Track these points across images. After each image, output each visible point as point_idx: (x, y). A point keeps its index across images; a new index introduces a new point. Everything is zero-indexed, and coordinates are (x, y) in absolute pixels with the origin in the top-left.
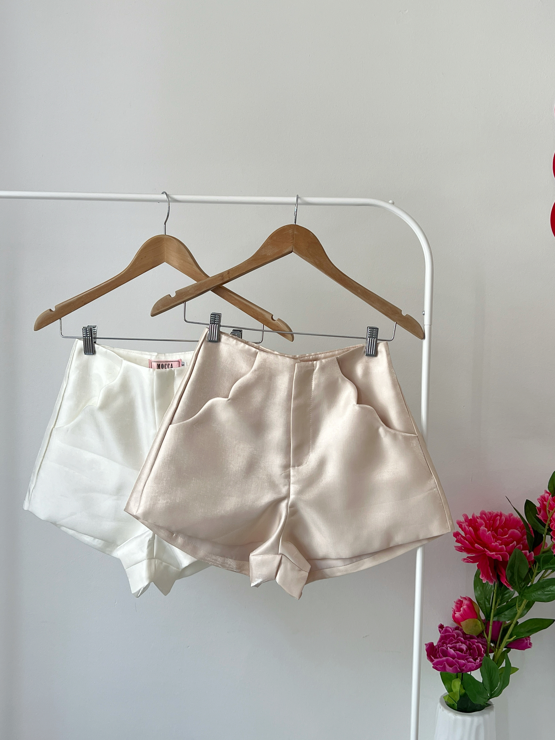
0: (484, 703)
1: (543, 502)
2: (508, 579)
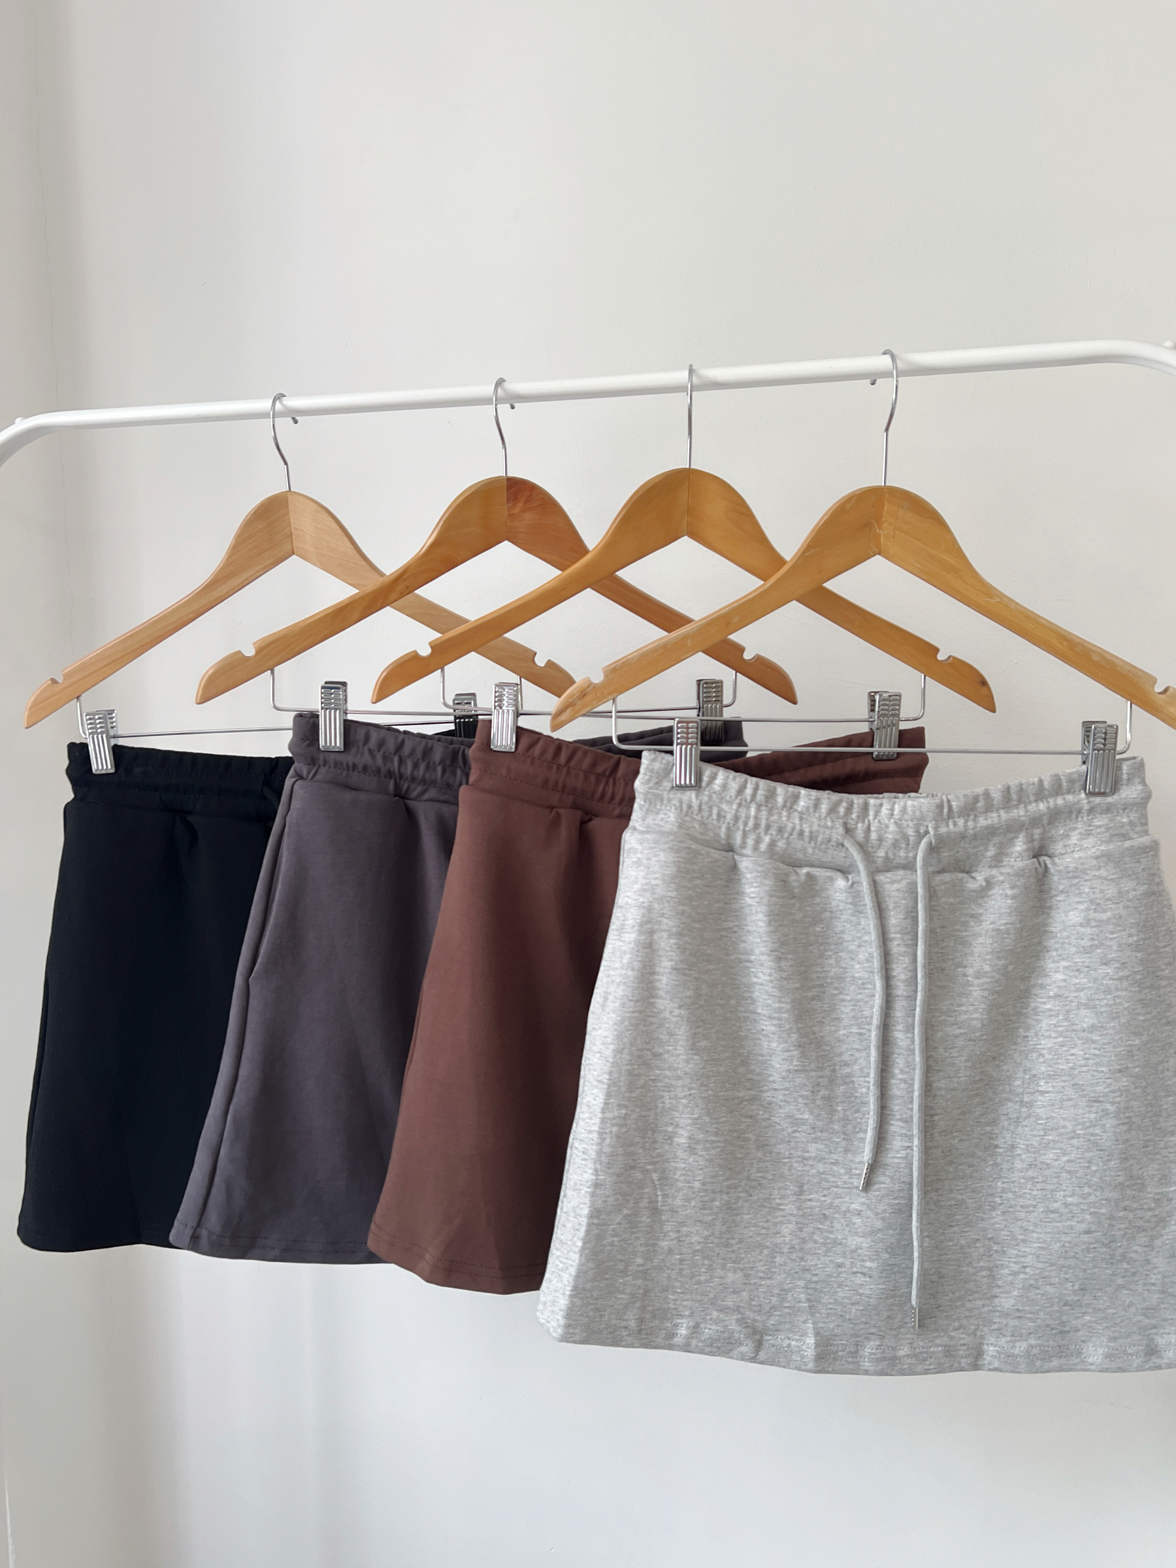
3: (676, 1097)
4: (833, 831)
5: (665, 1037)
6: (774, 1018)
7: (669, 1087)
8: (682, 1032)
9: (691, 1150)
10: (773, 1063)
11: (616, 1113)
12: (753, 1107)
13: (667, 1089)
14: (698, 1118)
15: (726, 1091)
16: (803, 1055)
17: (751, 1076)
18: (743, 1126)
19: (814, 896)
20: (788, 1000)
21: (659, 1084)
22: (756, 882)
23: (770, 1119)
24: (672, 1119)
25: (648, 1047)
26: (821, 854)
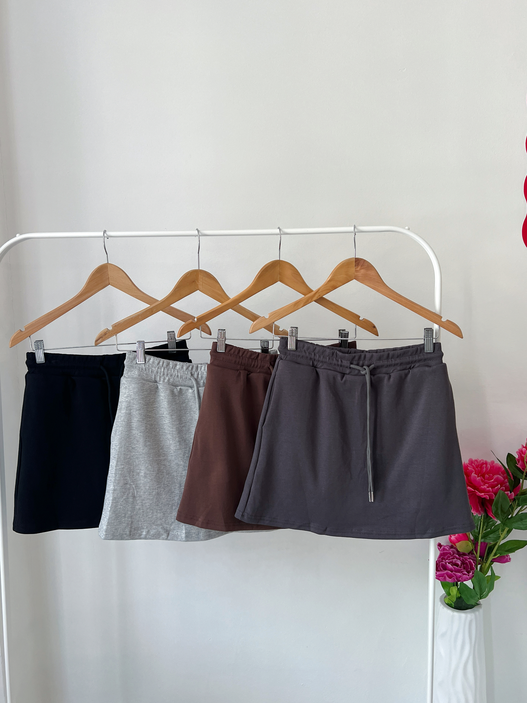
0: (475, 603)
1: (521, 454)
2: (493, 513)
3: (140, 461)
4: (188, 375)
5: (135, 442)
6: (171, 434)
7: (138, 458)
8: (141, 441)
9: (145, 477)
10: (171, 447)
11: (120, 467)
12: (165, 462)
13: (137, 459)
14: (147, 467)
15: (156, 458)
16: (180, 444)
17: (164, 452)
18: (162, 468)
19: (183, 395)
20: (175, 428)
21: (134, 457)
22: (164, 392)
23: (170, 465)
24: (139, 467)
25: (130, 446)
26: (184, 382)
